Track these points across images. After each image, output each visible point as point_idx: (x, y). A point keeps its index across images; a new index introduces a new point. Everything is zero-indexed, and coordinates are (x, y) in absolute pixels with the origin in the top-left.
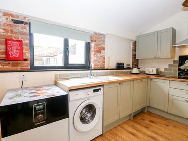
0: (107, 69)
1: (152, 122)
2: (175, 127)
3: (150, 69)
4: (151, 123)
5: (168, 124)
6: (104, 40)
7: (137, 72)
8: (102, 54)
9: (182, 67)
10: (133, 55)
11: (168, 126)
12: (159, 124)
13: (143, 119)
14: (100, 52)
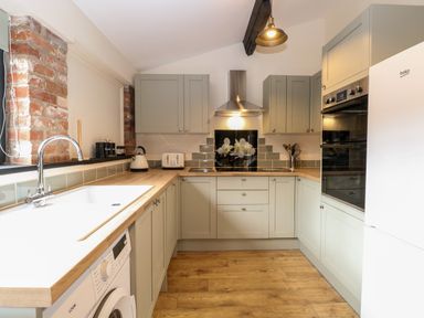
0: (75, 162)
1: (200, 271)
2: (235, 261)
3: (172, 156)
4: (202, 276)
5: (224, 261)
6: (64, 61)
7: (146, 166)
8: (59, 111)
9: (220, 150)
10: (125, 123)
11: (226, 265)
12: (215, 270)
13: (182, 275)
14: (55, 101)
